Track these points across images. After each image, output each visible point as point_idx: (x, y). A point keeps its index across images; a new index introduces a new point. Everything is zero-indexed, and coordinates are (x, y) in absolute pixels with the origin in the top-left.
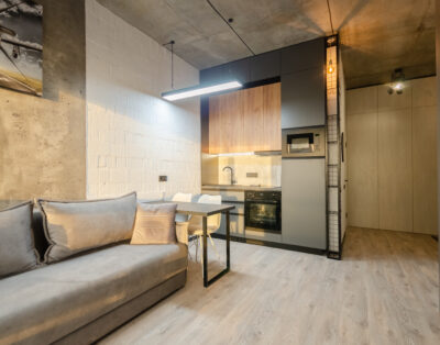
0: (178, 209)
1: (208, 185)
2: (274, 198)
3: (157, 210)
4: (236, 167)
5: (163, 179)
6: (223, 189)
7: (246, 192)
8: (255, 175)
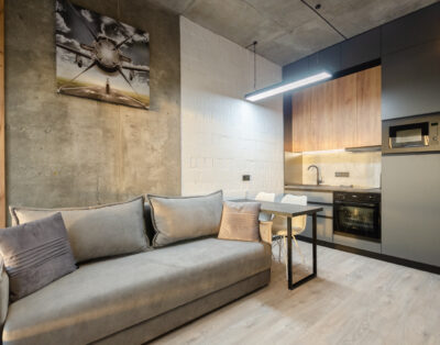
0: (262, 208)
1: (291, 185)
2: (371, 201)
3: (242, 208)
4: (322, 166)
5: (246, 178)
6: (307, 189)
7: (335, 193)
8: (346, 175)
